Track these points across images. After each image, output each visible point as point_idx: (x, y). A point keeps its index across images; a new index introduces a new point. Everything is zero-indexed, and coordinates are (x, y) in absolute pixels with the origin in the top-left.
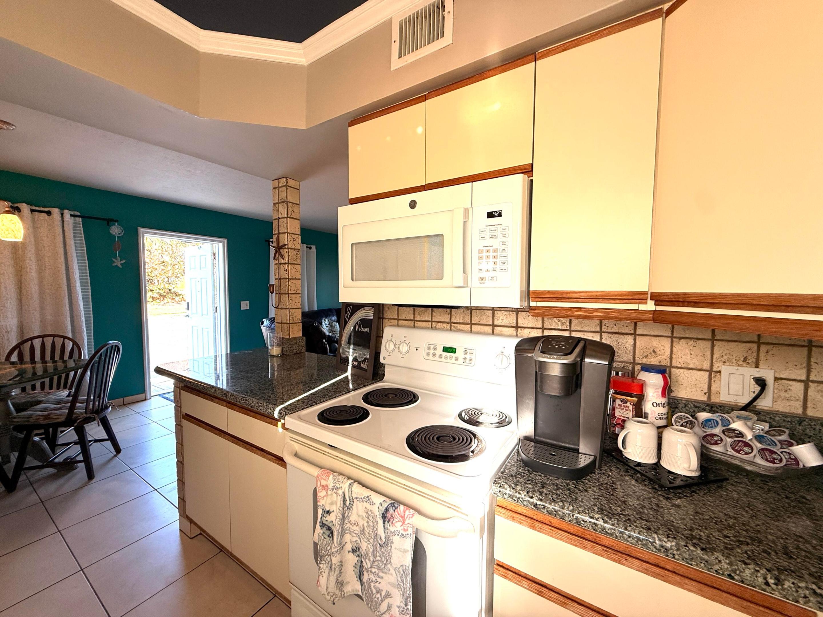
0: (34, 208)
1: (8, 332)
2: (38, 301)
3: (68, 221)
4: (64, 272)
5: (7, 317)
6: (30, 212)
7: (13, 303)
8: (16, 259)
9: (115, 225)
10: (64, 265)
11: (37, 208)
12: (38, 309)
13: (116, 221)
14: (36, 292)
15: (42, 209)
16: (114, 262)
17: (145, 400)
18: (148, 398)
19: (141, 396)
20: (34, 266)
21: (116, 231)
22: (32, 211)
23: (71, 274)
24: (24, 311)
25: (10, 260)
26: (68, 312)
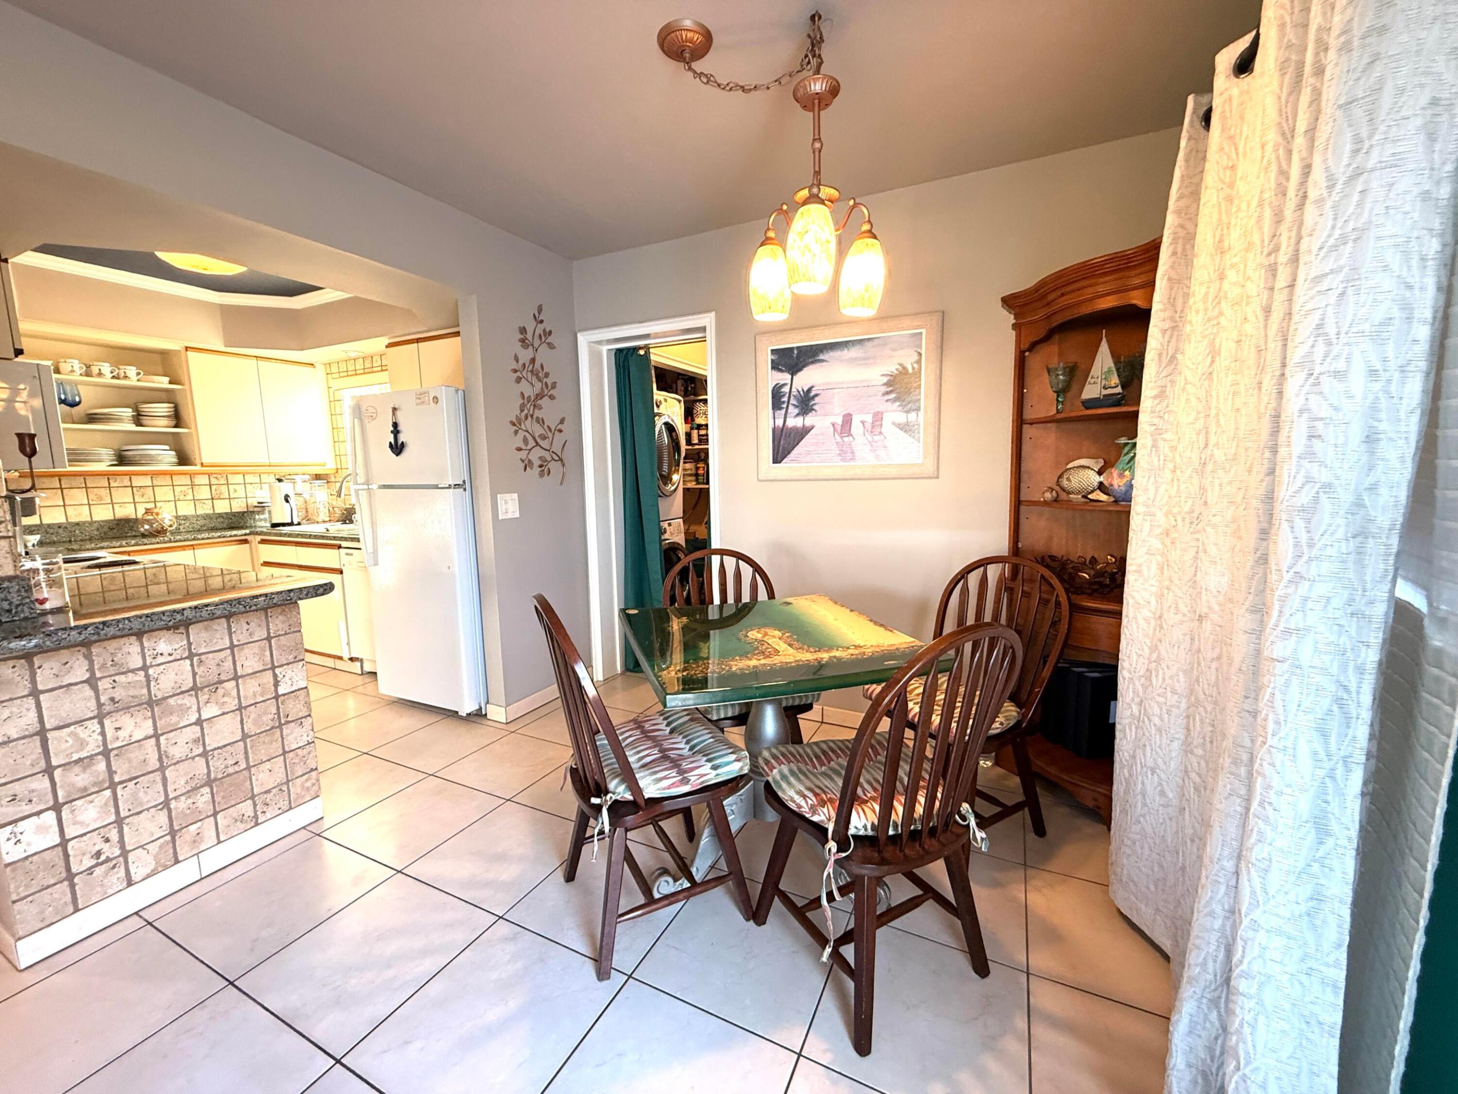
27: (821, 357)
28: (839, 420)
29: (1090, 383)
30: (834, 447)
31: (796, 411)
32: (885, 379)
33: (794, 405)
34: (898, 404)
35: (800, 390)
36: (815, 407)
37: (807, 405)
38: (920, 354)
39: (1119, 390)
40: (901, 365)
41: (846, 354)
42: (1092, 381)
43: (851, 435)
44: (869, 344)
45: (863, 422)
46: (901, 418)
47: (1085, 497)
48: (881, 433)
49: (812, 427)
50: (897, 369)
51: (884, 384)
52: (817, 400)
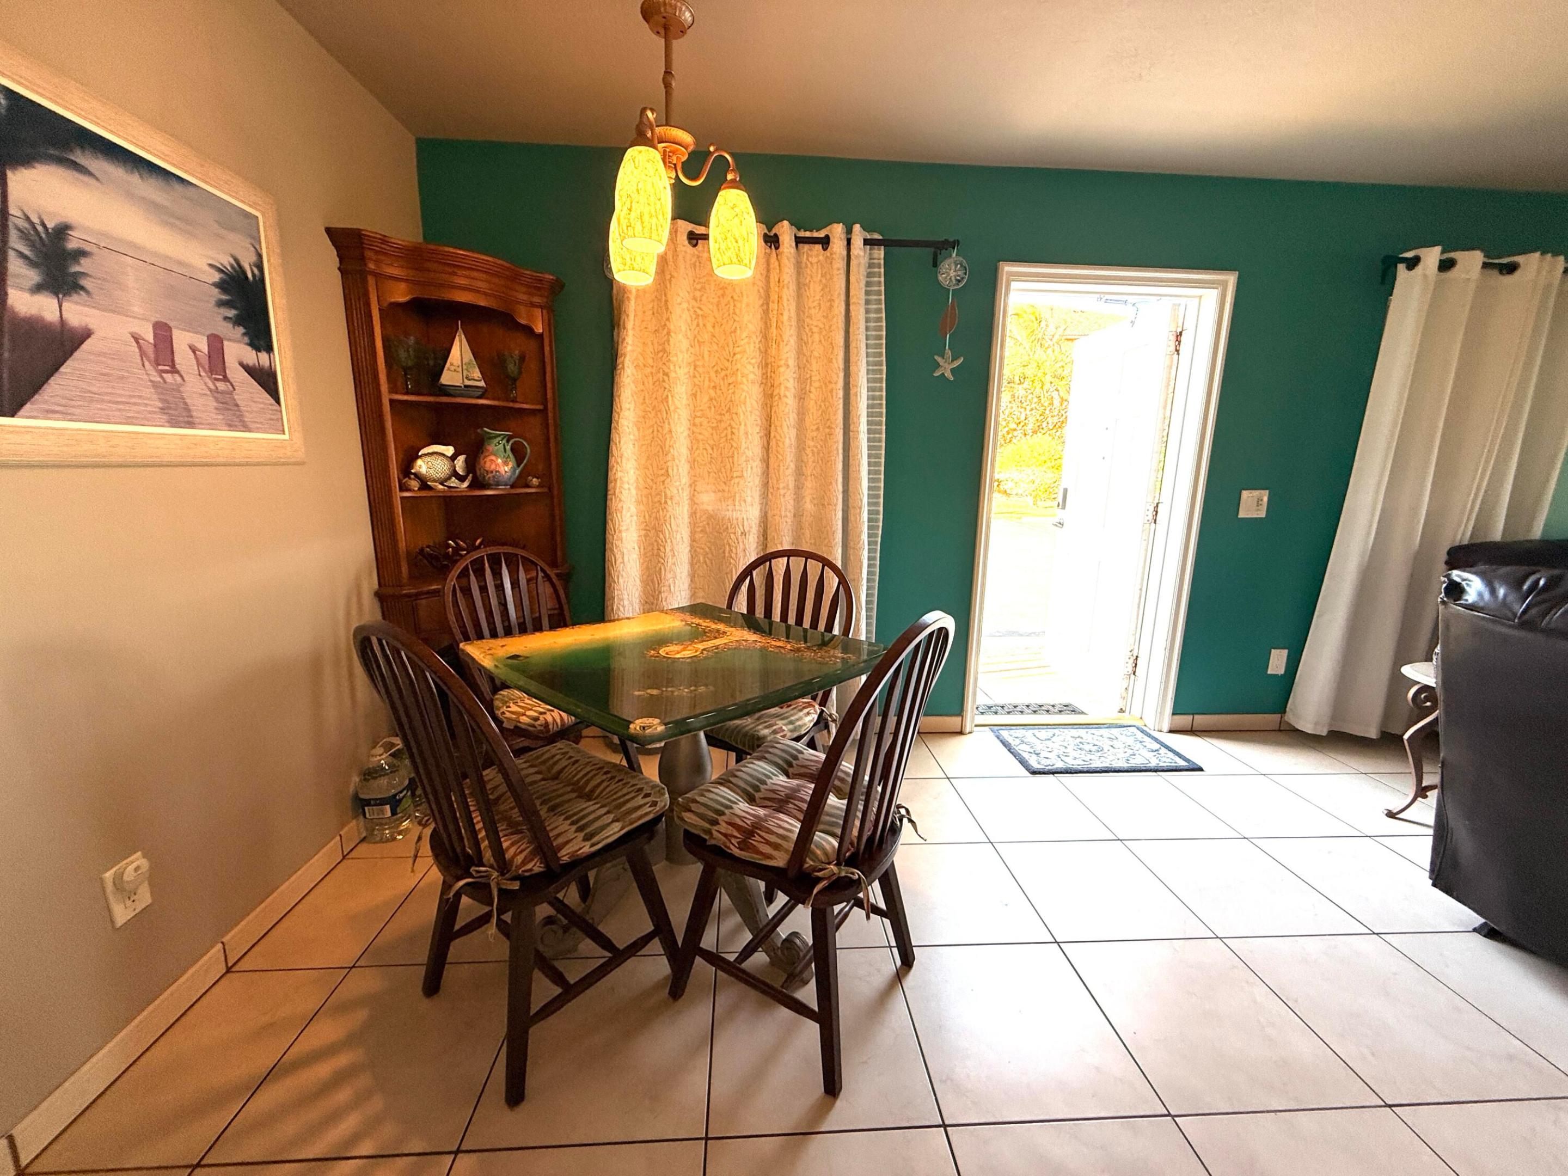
0: (802, 234)
1: (744, 534)
2: (792, 466)
3: (857, 257)
4: (841, 394)
5: (745, 501)
6: (794, 244)
7: (755, 470)
8: (767, 365)
9: (951, 256)
10: (842, 375)
11: (808, 234)
12: (791, 485)
13: (954, 244)
14: (790, 446)
15: (816, 234)
16: (938, 366)
17: (961, 733)
18: (968, 730)
19: (954, 722)
20: (791, 380)
21: (952, 274)
22: (799, 241)
23: (852, 398)
24: (771, 490)
25: (756, 370)
26: (840, 497)
27: (79, 157)
28: (149, 335)
29: (449, 369)
30: (149, 392)
31: (34, 276)
32: (217, 277)
33: (22, 255)
34: (241, 330)
35: (36, 220)
36: (83, 282)
37: (63, 268)
38: (260, 256)
39: (482, 384)
40: (236, 260)
41: (134, 180)
42: (453, 368)
43: (178, 372)
44: (178, 187)
45: (194, 350)
46: (251, 356)
47: (442, 484)
48: (225, 379)
49: (87, 334)
50: (232, 266)
51: (216, 285)
52: (84, 265)
